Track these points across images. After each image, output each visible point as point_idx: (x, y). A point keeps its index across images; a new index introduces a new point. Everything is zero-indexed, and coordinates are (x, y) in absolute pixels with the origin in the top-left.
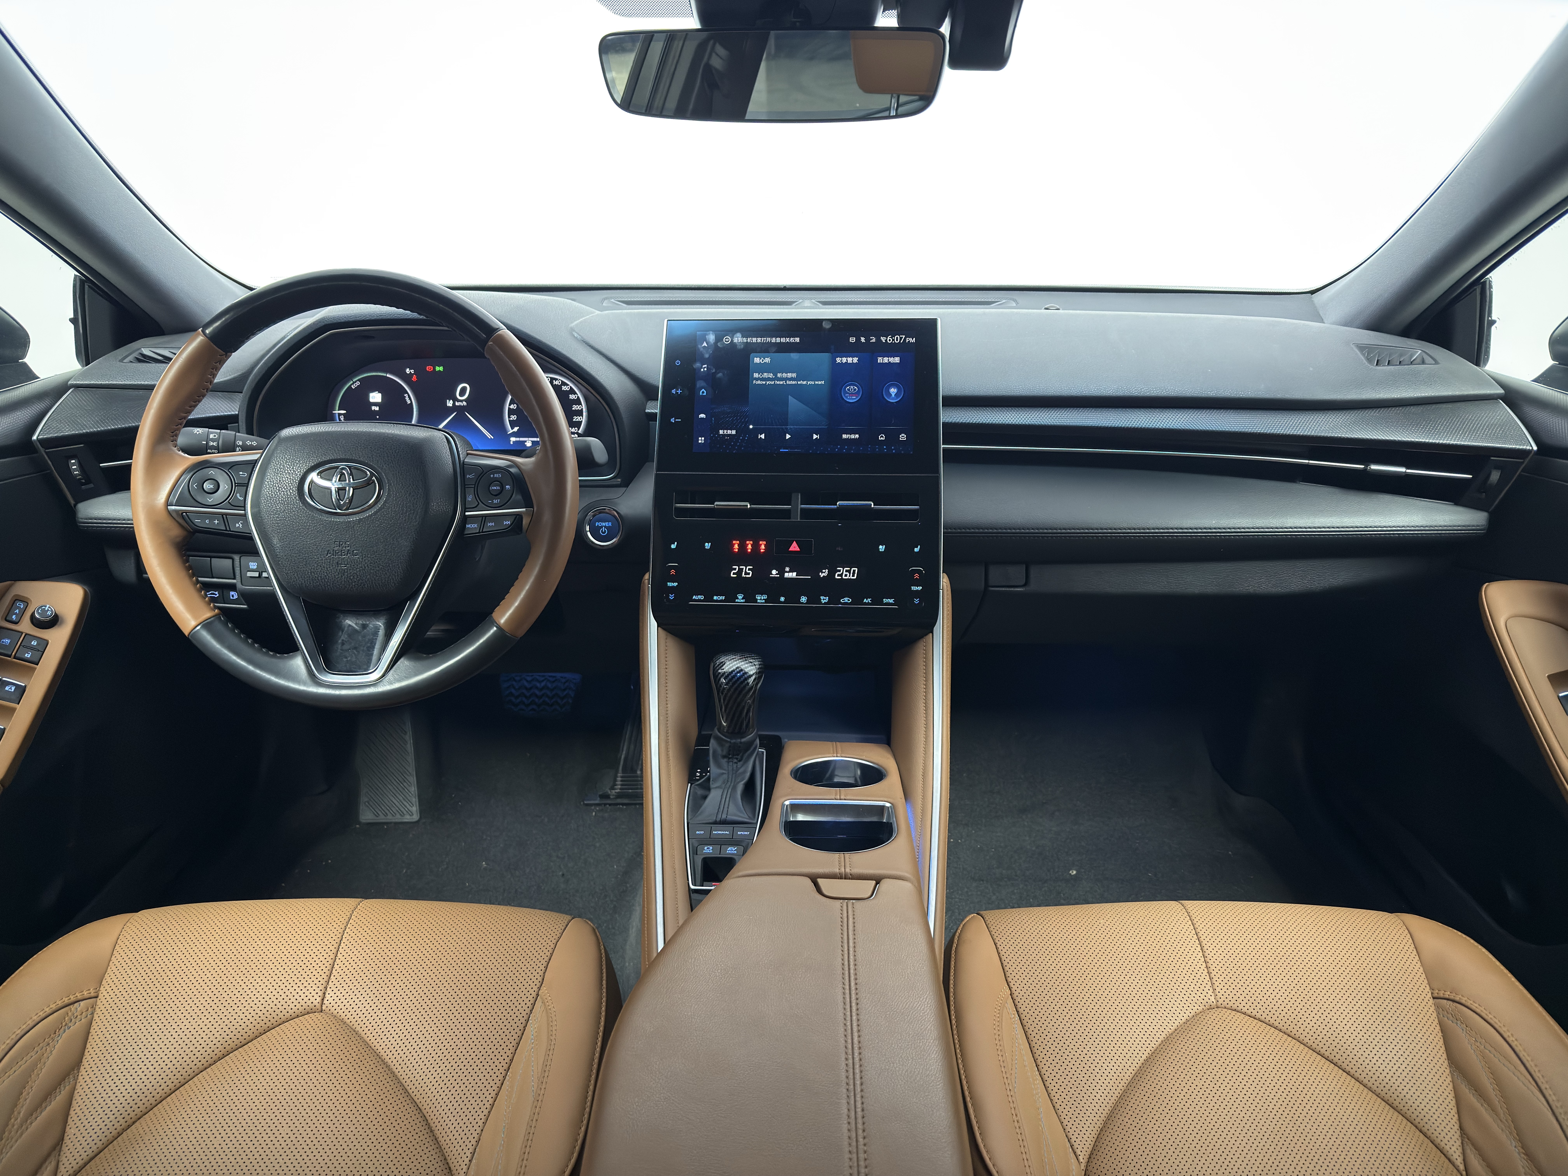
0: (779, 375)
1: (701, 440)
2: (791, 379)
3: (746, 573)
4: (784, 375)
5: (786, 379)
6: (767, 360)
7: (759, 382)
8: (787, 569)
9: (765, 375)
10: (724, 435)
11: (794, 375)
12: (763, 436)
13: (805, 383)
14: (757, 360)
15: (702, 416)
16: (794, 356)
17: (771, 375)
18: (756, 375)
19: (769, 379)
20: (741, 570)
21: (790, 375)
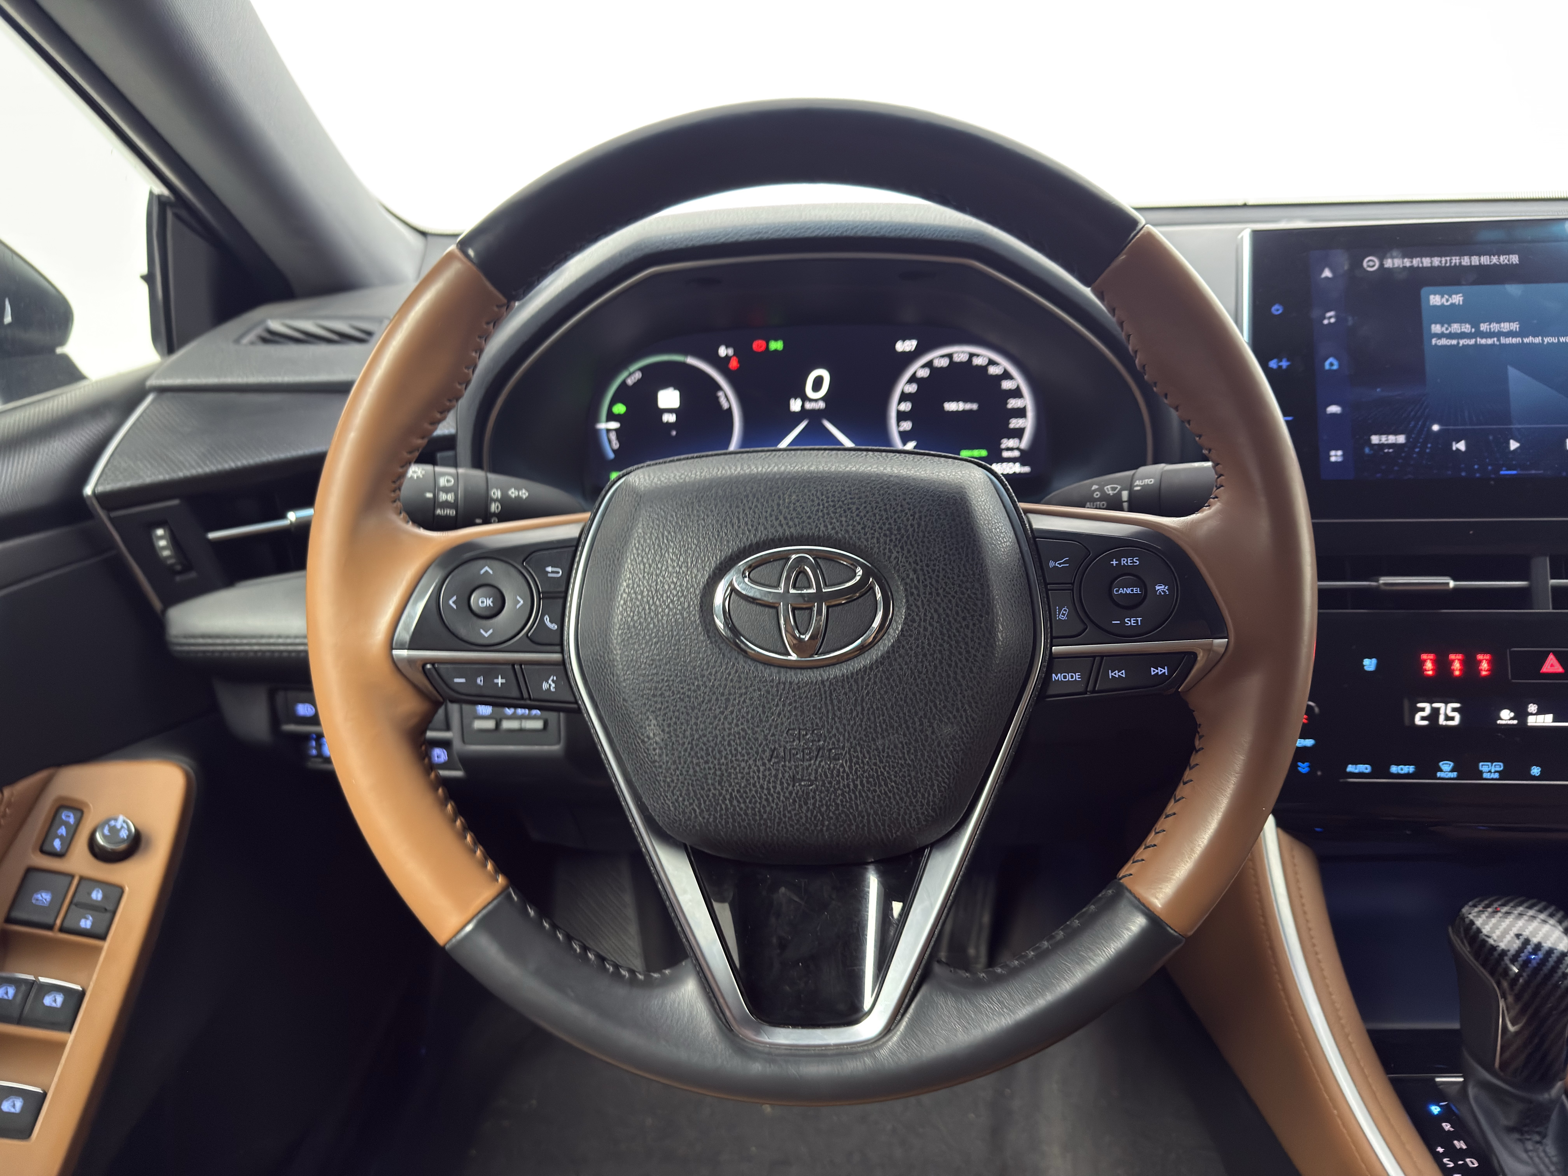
0: (1484, 327)
1: (1336, 456)
2: (1510, 334)
3: (1448, 718)
4: (1495, 327)
5: (1499, 334)
6: (1457, 299)
7: (1444, 342)
8: (1532, 708)
9: (1456, 328)
10: (1382, 446)
11: (1515, 326)
12: (1461, 446)
13: (1538, 340)
14: (1435, 300)
15: (1334, 409)
16: (1514, 290)
17: (1467, 328)
18: (1436, 328)
19: (1463, 335)
20: (1435, 712)
21: (1506, 327)
